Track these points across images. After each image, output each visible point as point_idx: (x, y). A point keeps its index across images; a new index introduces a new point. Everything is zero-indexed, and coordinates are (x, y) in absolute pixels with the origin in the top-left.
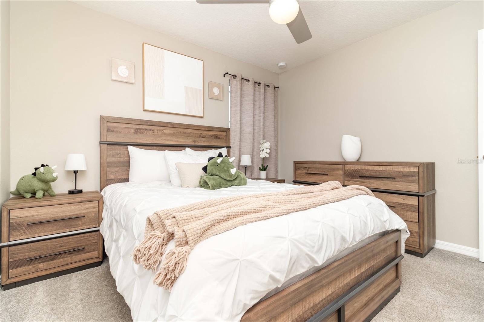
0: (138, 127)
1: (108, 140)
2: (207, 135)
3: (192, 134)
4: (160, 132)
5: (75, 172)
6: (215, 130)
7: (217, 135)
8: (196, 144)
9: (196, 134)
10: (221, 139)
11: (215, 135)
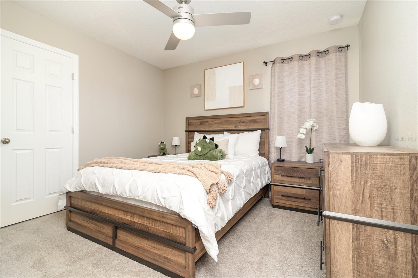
0: (201, 121)
1: (189, 130)
2: (246, 120)
3: (233, 121)
4: (213, 123)
5: (176, 146)
6: (253, 115)
7: (255, 120)
8: (237, 128)
9: (237, 120)
10: (259, 122)
11: (253, 119)
